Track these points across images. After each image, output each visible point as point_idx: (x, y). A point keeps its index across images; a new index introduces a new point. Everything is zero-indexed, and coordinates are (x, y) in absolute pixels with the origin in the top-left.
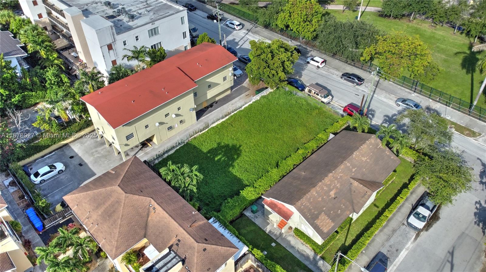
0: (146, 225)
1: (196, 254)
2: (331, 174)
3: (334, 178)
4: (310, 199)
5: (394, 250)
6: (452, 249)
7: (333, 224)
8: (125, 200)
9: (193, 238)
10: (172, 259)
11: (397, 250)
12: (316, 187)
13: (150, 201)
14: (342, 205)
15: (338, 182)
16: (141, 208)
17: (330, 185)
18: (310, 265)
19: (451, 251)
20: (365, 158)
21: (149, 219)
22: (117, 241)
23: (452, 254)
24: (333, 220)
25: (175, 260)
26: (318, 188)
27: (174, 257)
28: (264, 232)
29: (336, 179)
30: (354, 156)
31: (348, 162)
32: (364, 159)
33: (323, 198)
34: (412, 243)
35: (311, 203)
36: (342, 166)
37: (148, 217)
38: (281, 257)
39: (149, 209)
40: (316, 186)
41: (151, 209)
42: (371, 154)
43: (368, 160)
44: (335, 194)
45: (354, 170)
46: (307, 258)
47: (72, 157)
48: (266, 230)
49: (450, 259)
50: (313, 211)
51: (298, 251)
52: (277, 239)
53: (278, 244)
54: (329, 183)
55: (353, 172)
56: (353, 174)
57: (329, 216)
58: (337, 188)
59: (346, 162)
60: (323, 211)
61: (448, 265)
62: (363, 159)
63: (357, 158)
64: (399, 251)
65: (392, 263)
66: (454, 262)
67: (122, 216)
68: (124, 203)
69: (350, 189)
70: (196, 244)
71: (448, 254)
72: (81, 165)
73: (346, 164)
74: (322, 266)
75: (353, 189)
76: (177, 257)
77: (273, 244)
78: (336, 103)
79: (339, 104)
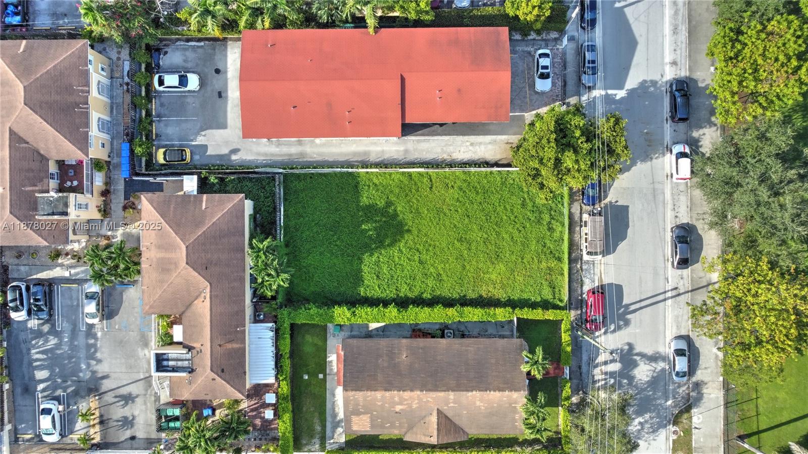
0: (190, 305)
1: (203, 377)
2: (419, 393)
3: (418, 397)
8: (182, 270)
9: (211, 364)
10: (186, 360)
12: (387, 392)
13: (207, 286)
14: (398, 422)
15: (418, 403)
16: (193, 287)
17: (406, 400)
18: (330, 423)
20: (481, 404)
21: (196, 302)
22: (155, 301)
24: (373, 426)
25: (187, 362)
26: (388, 394)
27: (188, 360)
28: (326, 357)
29: (421, 399)
30: (470, 393)
31: (454, 395)
32: (479, 403)
33: (383, 404)
35: (365, 400)
36: (442, 394)
37: (196, 299)
38: (314, 394)
39: (201, 293)
40: (389, 391)
41: (203, 295)
42: (495, 405)
43: (483, 408)
44: (401, 410)
45: (452, 405)
46: (335, 415)
47: (218, 71)
48: (329, 357)
50: (360, 407)
51: (334, 402)
52: (329, 374)
53: (325, 380)
54: (406, 397)
55: (448, 407)
56: (445, 407)
57: (372, 420)
58: (411, 407)
59: (451, 393)
60: (372, 414)
63: (470, 397)
67: (171, 283)
68: (180, 273)
69: (425, 417)
70: (209, 370)
72: (220, 95)
73: (449, 395)
74: (338, 433)
75: (427, 419)
76: (190, 362)
77: (321, 376)
78: (601, 267)
79: (603, 272)
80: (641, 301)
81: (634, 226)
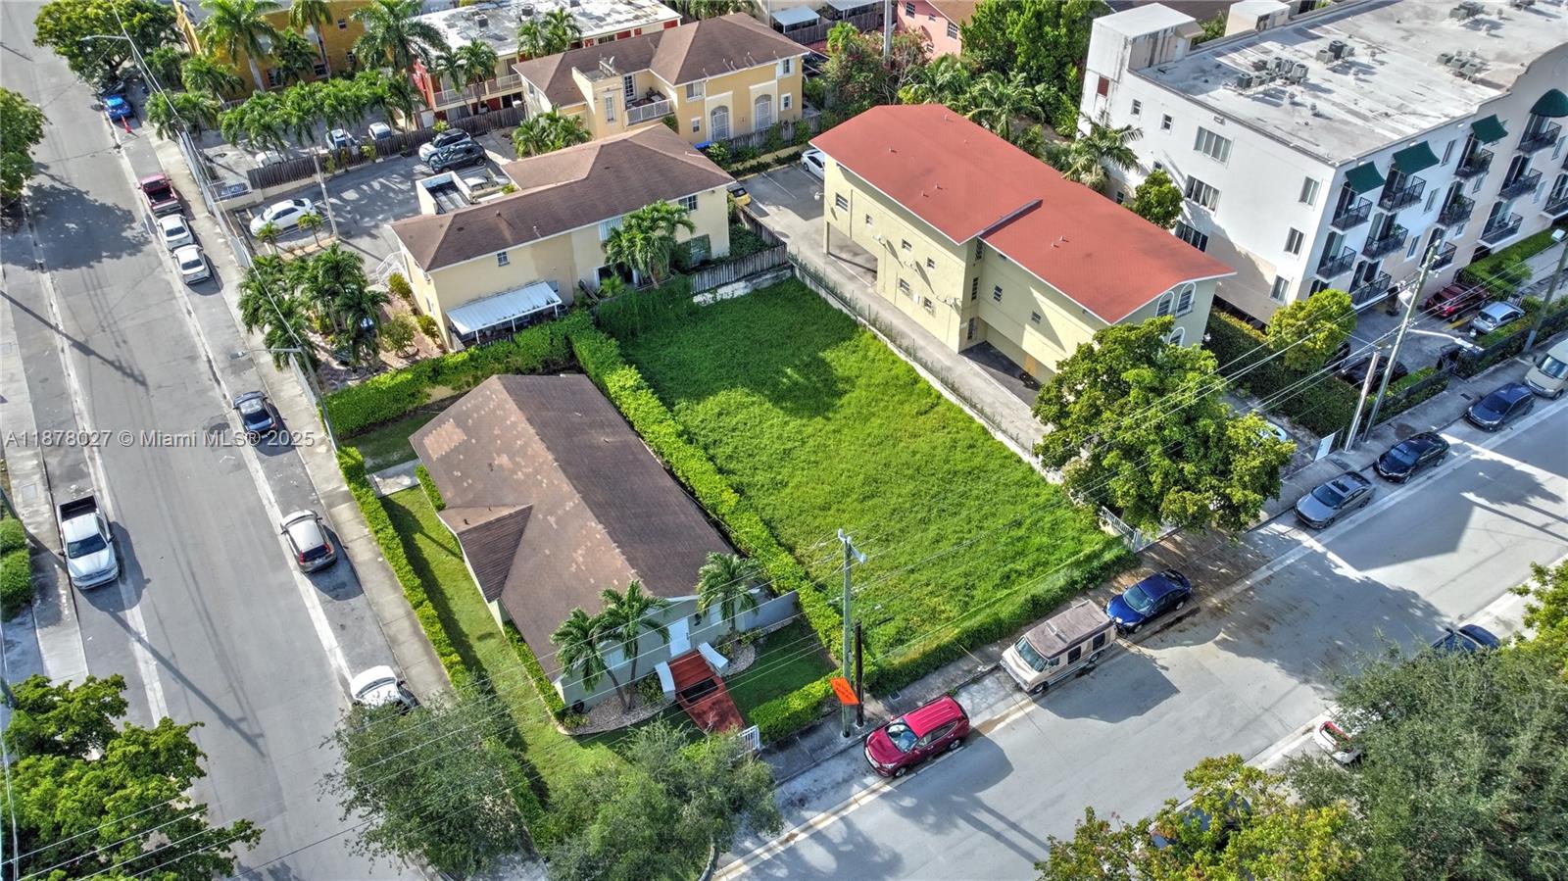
2: (552, 458)
3: (541, 464)
4: (504, 409)
5: (348, 623)
6: (263, 749)
7: (435, 457)
11: (343, 627)
12: (527, 422)
13: (581, 176)
14: (470, 481)
15: (527, 475)
17: (524, 455)
19: (260, 741)
20: (581, 559)
23: (251, 740)
24: (442, 459)
26: (523, 426)
29: (537, 472)
30: (593, 524)
31: (576, 506)
32: (579, 555)
33: (497, 437)
34: (340, 669)
35: (493, 411)
36: (567, 488)
40: (530, 422)
42: (592, 581)
43: (573, 569)
44: (500, 466)
45: (552, 520)
49: (243, 726)
50: (475, 415)
54: (530, 451)
55: (545, 517)
56: (541, 516)
57: (456, 450)
58: (513, 472)
59: (577, 498)
60: (469, 439)
61: (234, 713)
62: (580, 552)
63: (584, 532)
64: (339, 631)
65: (323, 602)
66: (233, 732)
69: (504, 505)
71: (257, 731)
73: (571, 499)
78: (1015, 712)
79: (1008, 721)
80: (1014, 826)
81: (1151, 723)
